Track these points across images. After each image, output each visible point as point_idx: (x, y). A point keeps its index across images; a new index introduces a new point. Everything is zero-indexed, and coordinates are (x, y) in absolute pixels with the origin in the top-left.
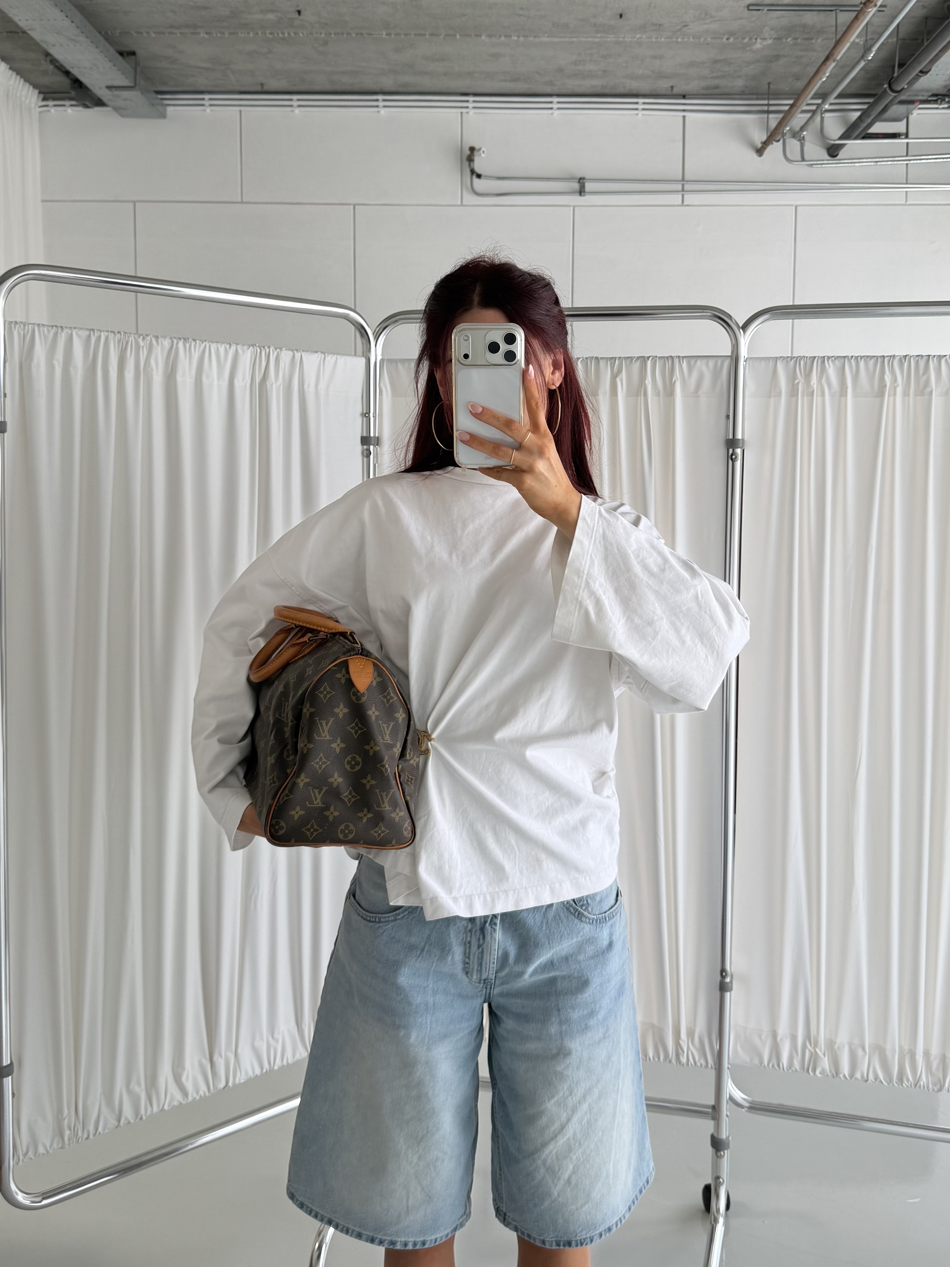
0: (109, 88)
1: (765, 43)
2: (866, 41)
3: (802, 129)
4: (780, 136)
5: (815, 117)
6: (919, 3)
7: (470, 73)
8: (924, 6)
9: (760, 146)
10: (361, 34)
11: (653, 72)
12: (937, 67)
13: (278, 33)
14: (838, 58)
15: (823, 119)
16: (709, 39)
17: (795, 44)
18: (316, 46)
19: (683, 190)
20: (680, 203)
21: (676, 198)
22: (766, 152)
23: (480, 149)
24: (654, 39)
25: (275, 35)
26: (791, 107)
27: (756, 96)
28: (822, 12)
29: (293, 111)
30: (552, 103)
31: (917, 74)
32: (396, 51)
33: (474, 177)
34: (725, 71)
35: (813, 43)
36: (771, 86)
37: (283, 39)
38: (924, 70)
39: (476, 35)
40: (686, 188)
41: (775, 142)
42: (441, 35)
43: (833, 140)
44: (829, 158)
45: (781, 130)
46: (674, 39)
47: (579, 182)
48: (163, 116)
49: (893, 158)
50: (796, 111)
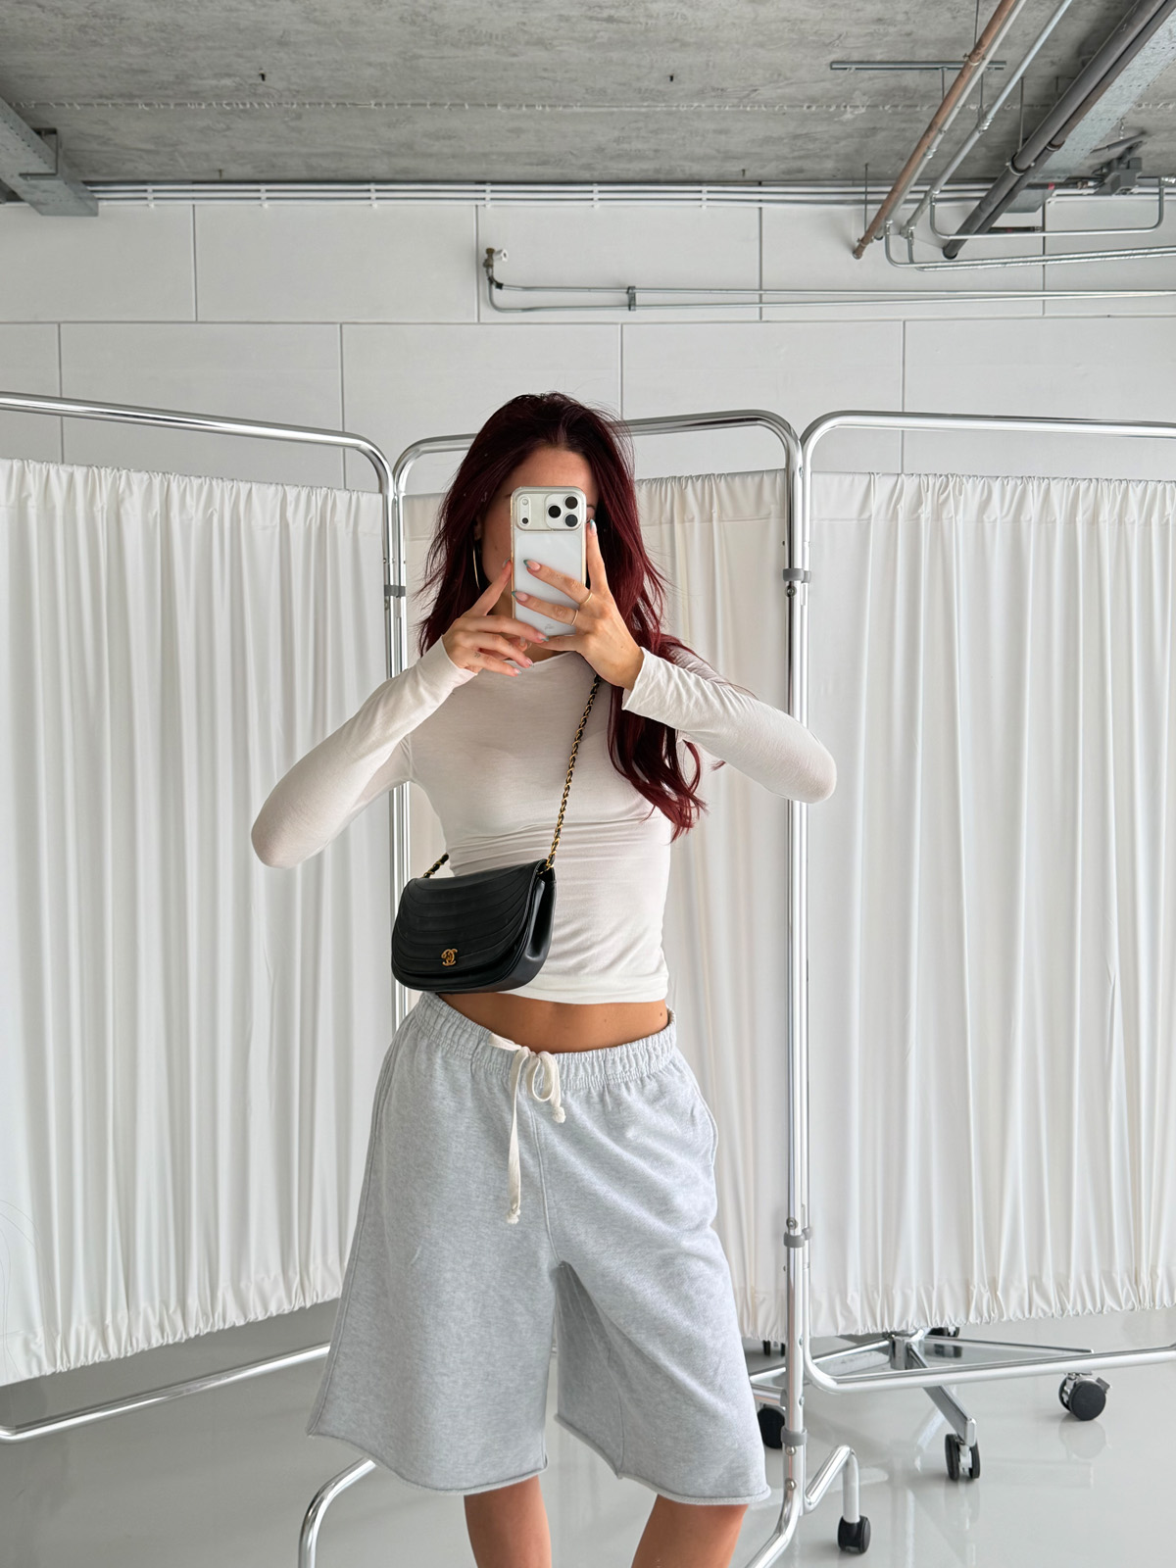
0: (23, 175)
1: (856, 112)
2: (981, 106)
3: (909, 223)
4: (882, 231)
5: (924, 207)
6: (1045, 56)
7: (485, 155)
8: (1053, 63)
9: (857, 244)
10: (344, 104)
11: (718, 151)
12: (1073, 139)
13: (237, 104)
14: (946, 128)
15: (933, 207)
16: (785, 108)
17: (895, 114)
18: (286, 119)
19: (761, 302)
20: (758, 318)
21: (753, 313)
22: (865, 253)
23: (500, 251)
24: (716, 109)
25: (235, 105)
26: (890, 193)
27: (851, 182)
28: (925, 71)
29: (261, 205)
30: (592, 192)
31: (1045, 148)
32: (389, 127)
33: (494, 287)
34: (808, 150)
35: (917, 112)
36: (869, 169)
37: (244, 111)
38: (1054, 143)
39: (489, 105)
40: (764, 299)
41: (875, 240)
42: (445, 104)
43: (949, 235)
44: (946, 259)
45: (882, 224)
46: (741, 108)
47: (628, 292)
48: (96, 214)
49: (1025, 258)
50: (898, 198)
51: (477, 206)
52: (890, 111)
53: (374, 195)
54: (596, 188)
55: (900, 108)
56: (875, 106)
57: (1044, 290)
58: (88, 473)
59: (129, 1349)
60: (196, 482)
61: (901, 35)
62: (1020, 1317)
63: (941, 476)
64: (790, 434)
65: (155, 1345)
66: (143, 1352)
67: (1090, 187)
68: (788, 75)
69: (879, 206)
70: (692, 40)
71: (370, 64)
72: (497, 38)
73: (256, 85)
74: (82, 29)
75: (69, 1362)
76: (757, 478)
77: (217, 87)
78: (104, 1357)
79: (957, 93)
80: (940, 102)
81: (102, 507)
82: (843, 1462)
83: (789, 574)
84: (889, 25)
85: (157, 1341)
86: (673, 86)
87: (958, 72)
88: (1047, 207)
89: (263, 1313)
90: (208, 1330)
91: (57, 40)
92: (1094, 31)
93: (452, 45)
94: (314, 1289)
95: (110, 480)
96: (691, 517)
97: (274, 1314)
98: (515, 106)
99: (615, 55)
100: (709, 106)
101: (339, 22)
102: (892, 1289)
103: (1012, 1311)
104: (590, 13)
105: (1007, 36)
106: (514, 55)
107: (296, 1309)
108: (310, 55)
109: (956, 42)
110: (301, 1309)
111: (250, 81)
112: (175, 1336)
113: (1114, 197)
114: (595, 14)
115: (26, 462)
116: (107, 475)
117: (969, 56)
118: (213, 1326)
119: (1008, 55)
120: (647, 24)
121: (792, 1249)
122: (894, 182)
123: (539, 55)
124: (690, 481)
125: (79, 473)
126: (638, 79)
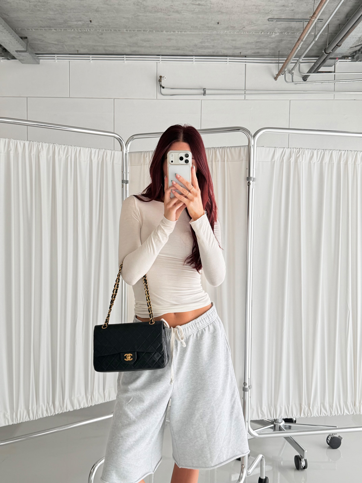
0: (17, 51)
1: (276, 35)
2: (315, 33)
3: (292, 69)
4: (284, 72)
5: (297, 64)
6: (336, 18)
7: (160, 47)
8: (338, 20)
9: (276, 76)
10: (116, 30)
11: (232, 46)
12: (344, 44)
13: (83, 30)
14: (304, 40)
15: (299, 65)
16: (254, 33)
17: (288, 35)
18: (98, 35)
19: (245, 94)
20: (244, 99)
21: (242, 97)
22: (278, 79)
23: (164, 77)
24: (232, 33)
25: (82, 30)
26: (286, 60)
27: (274, 57)
28: (298, 22)
29: (90, 61)
30: (193, 58)
31: (335, 46)
32: (130, 37)
33: (162, 88)
34: (261, 46)
35: (295, 35)
36: (280, 53)
37: (85, 32)
38: (338, 45)
39: (161, 31)
40: (246, 93)
41: (281, 75)
42: (147, 31)
43: (304, 74)
44: (303, 81)
45: (284, 70)
46: (240, 33)
47: (203, 90)
48: (38, 63)
49: (329, 81)
50: (289, 62)
51: (157, 63)
52: (287, 34)
53: (125, 59)
54: (194, 57)
55: (290, 33)
56: (282, 33)
57: (334, 91)
58: (30, 143)
59: (37, 417)
60: (63, 147)
61: (290, 10)
62: (317, 415)
63: (298, 148)
64: (250, 134)
65: (44, 416)
66: (41, 418)
67: (349, 59)
68: (255, 22)
69: (282, 64)
70: (225, 11)
71: (124, 18)
72: (164, 10)
73: (89, 24)
74: (35, 6)
75: (17, 421)
76: (239, 148)
77: (77, 24)
78: (28, 419)
79: (307, 29)
80: (302, 32)
81: (34, 154)
82: (260, 459)
83: (249, 178)
84: (287, 7)
85: (45, 415)
86: (218, 26)
87: (308, 22)
88: (336, 65)
89: (79, 407)
90: (62, 412)
91: (28, 9)
92: (351, 10)
93: (150, 12)
94: (95, 400)
95: (36, 146)
96: (218, 160)
97: (82, 408)
98: (169, 31)
99: (200, 16)
100: (230, 32)
101: (115, 4)
102: (277, 405)
103: (315, 414)
104: (193, 3)
105: (323, 11)
106: (169, 15)
107: (89, 406)
108: (106, 15)
109: (308, 13)
110: (91, 406)
111: (87, 23)
112: (51, 414)
113: (357, 62)
114: (194, 3)
115: (10, 139)
116: (35, 144)
117: (311, 17)
118: (63, 411)
119: (324, 17)
120: (210, 6)
121: (245, 392)
122: (287, 57)
123: (177, 16)
124: (218, 149)
125: (27, 143)
126: (208, 23)
